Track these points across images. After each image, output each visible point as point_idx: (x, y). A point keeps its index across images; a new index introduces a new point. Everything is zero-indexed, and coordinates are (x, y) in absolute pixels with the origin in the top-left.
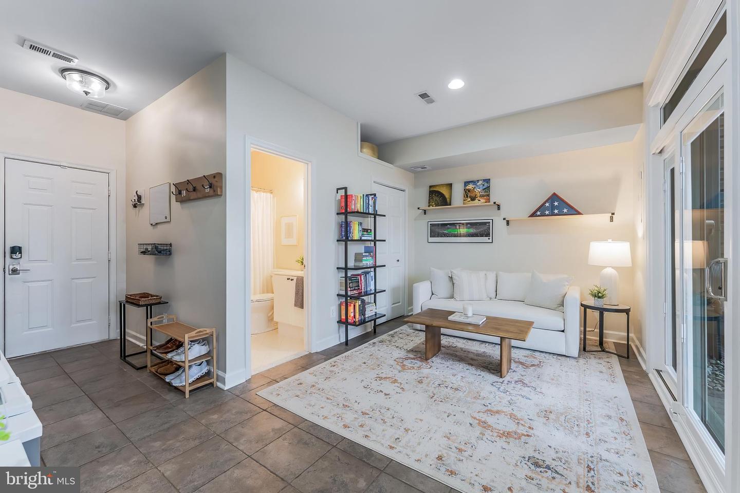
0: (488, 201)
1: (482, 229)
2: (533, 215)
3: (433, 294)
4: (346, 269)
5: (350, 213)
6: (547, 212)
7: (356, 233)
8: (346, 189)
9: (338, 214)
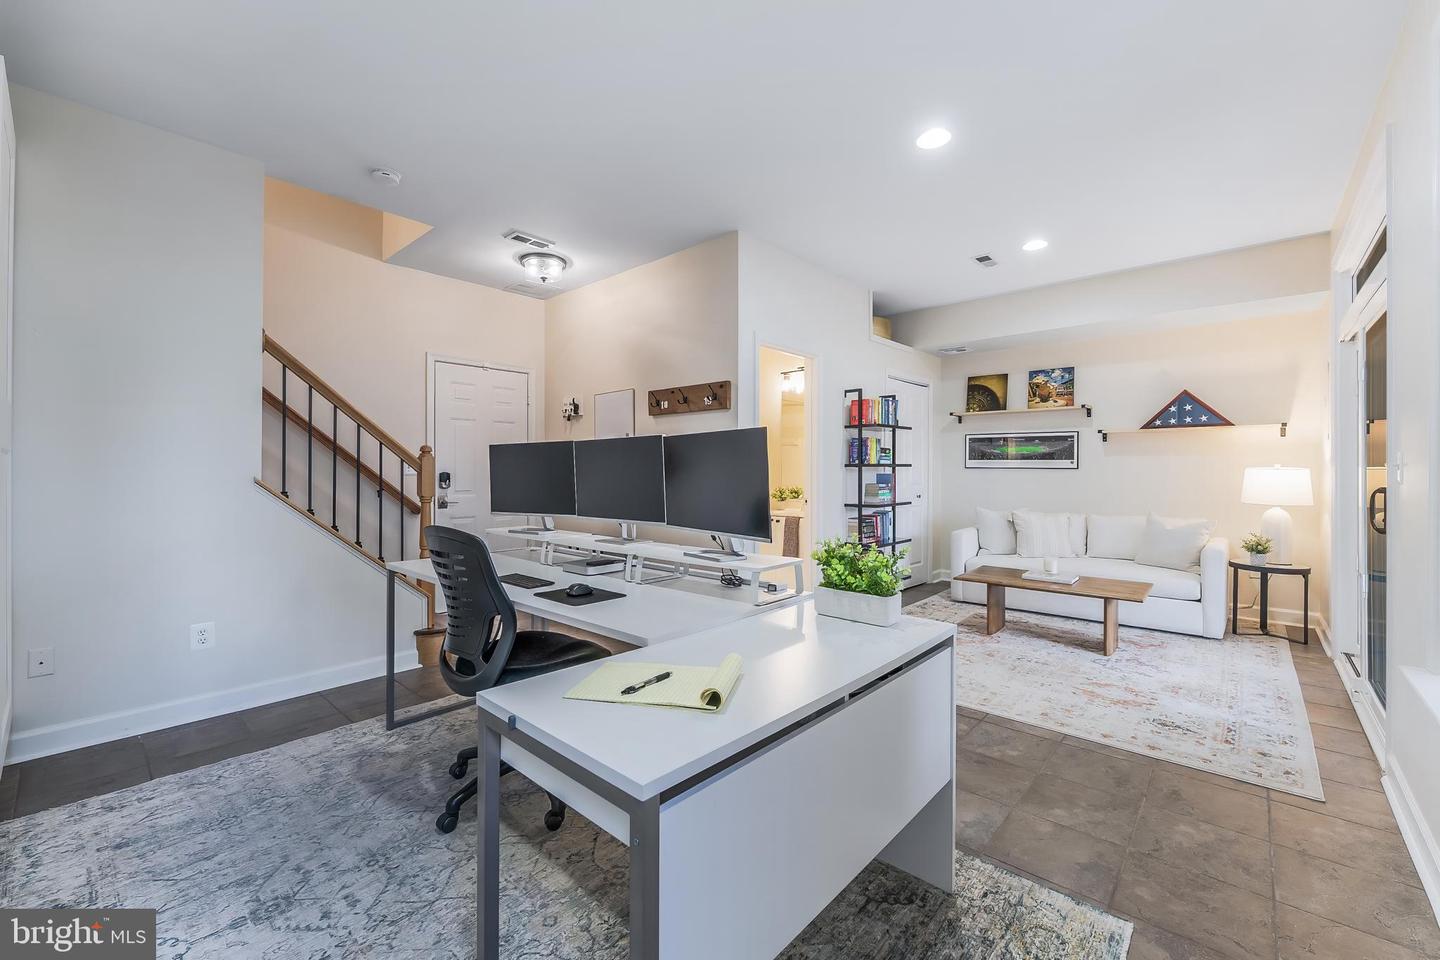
0: (1071, 402)
1: (1059, 446)
2: (1149, 425)
3: (980, 548)
4: (860, 506)
5: (866, 426)
6: (1173, 421)
7: (873, 456)
8: (860, 391)
9: (846, 427)
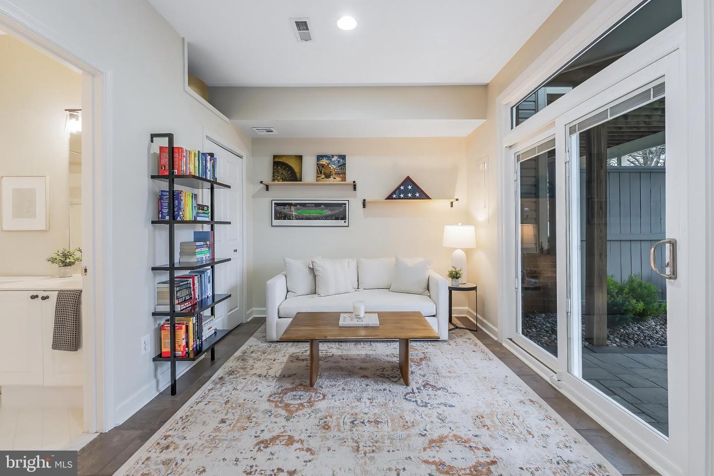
0: (344, 179)
1: (337, 211)
2: (390, 197)
4: (172, 268)
6: (402, 196)
7: (188, 212)
8: (170, 137)
9: (153, 177)
